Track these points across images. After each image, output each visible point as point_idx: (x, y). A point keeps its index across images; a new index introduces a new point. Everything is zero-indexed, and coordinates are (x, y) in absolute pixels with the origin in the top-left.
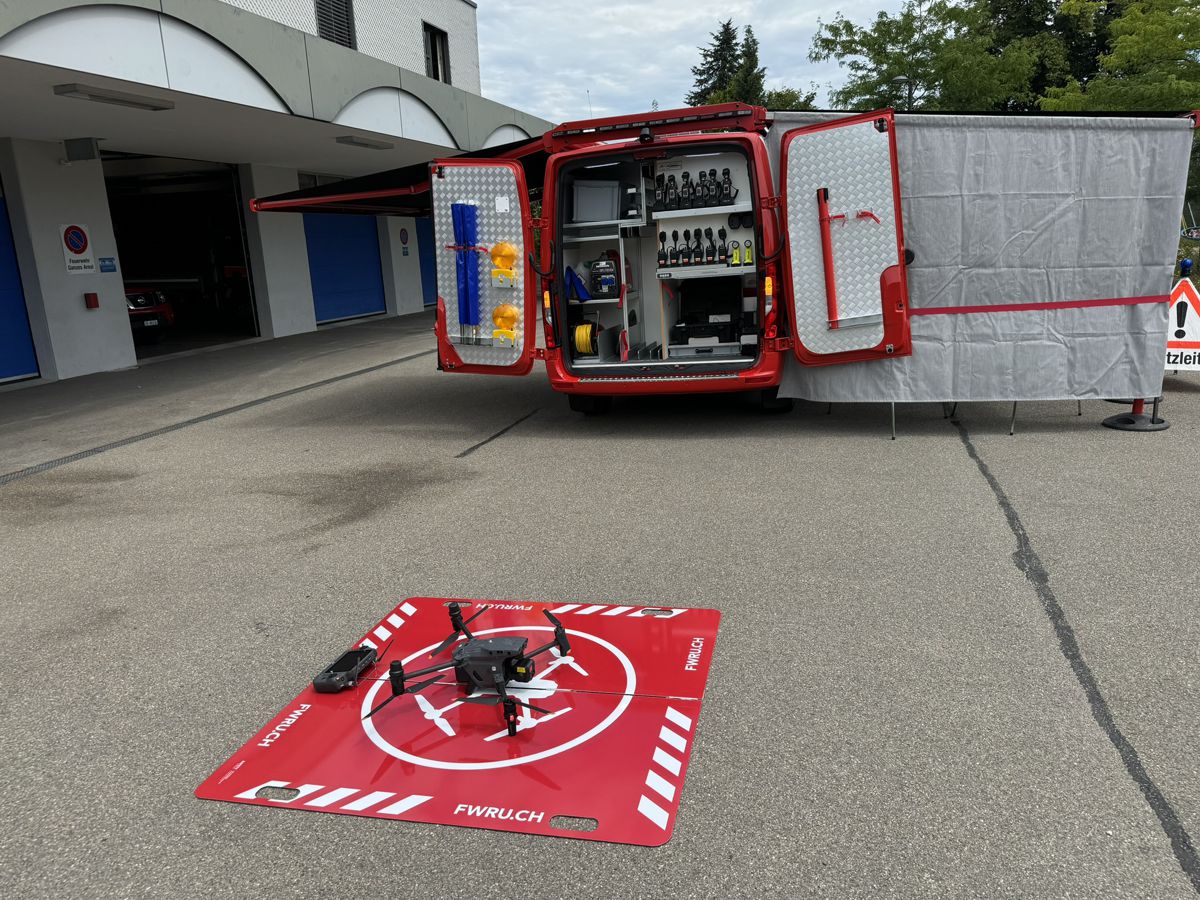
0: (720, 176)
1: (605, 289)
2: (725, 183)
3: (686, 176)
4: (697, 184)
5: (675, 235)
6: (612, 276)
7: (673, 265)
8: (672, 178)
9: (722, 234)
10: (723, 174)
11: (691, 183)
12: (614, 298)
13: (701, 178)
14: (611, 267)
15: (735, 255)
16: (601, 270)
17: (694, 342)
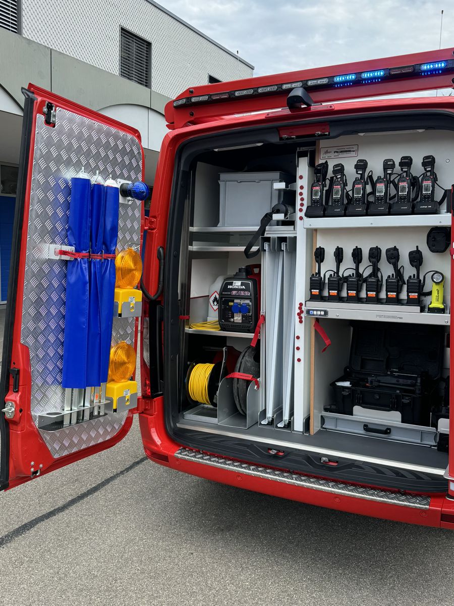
0: (417, 169)
1: (238, 318)
2: (425, 177)
3: (361, 166)
4: (379, 178)
5: (339, 255)
6: (248, 301)
7: (331, 299)
8: (340, 169)
9: (416, 258)
10: (424, 164)
11: (370, 177)
12: (249, 331)
13: (385, 169)
14: (247, 289)
15: (435, 294)
16: (234, 293)
17: (361, 414)
